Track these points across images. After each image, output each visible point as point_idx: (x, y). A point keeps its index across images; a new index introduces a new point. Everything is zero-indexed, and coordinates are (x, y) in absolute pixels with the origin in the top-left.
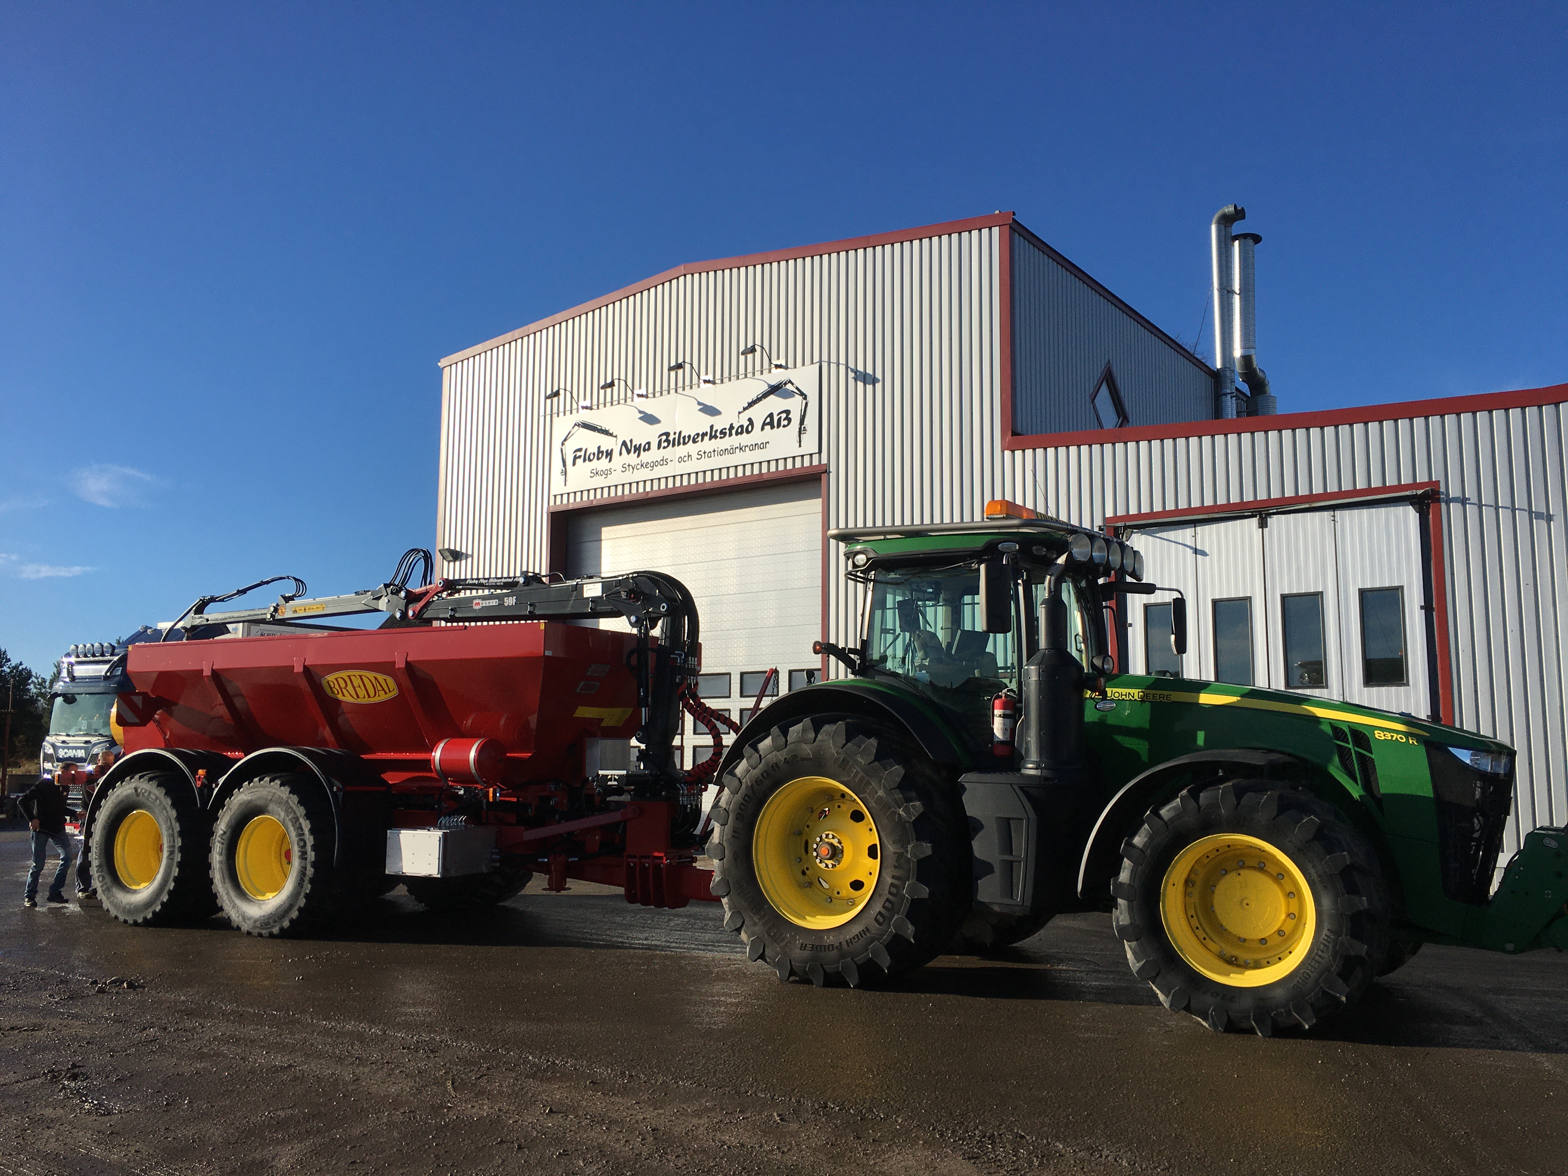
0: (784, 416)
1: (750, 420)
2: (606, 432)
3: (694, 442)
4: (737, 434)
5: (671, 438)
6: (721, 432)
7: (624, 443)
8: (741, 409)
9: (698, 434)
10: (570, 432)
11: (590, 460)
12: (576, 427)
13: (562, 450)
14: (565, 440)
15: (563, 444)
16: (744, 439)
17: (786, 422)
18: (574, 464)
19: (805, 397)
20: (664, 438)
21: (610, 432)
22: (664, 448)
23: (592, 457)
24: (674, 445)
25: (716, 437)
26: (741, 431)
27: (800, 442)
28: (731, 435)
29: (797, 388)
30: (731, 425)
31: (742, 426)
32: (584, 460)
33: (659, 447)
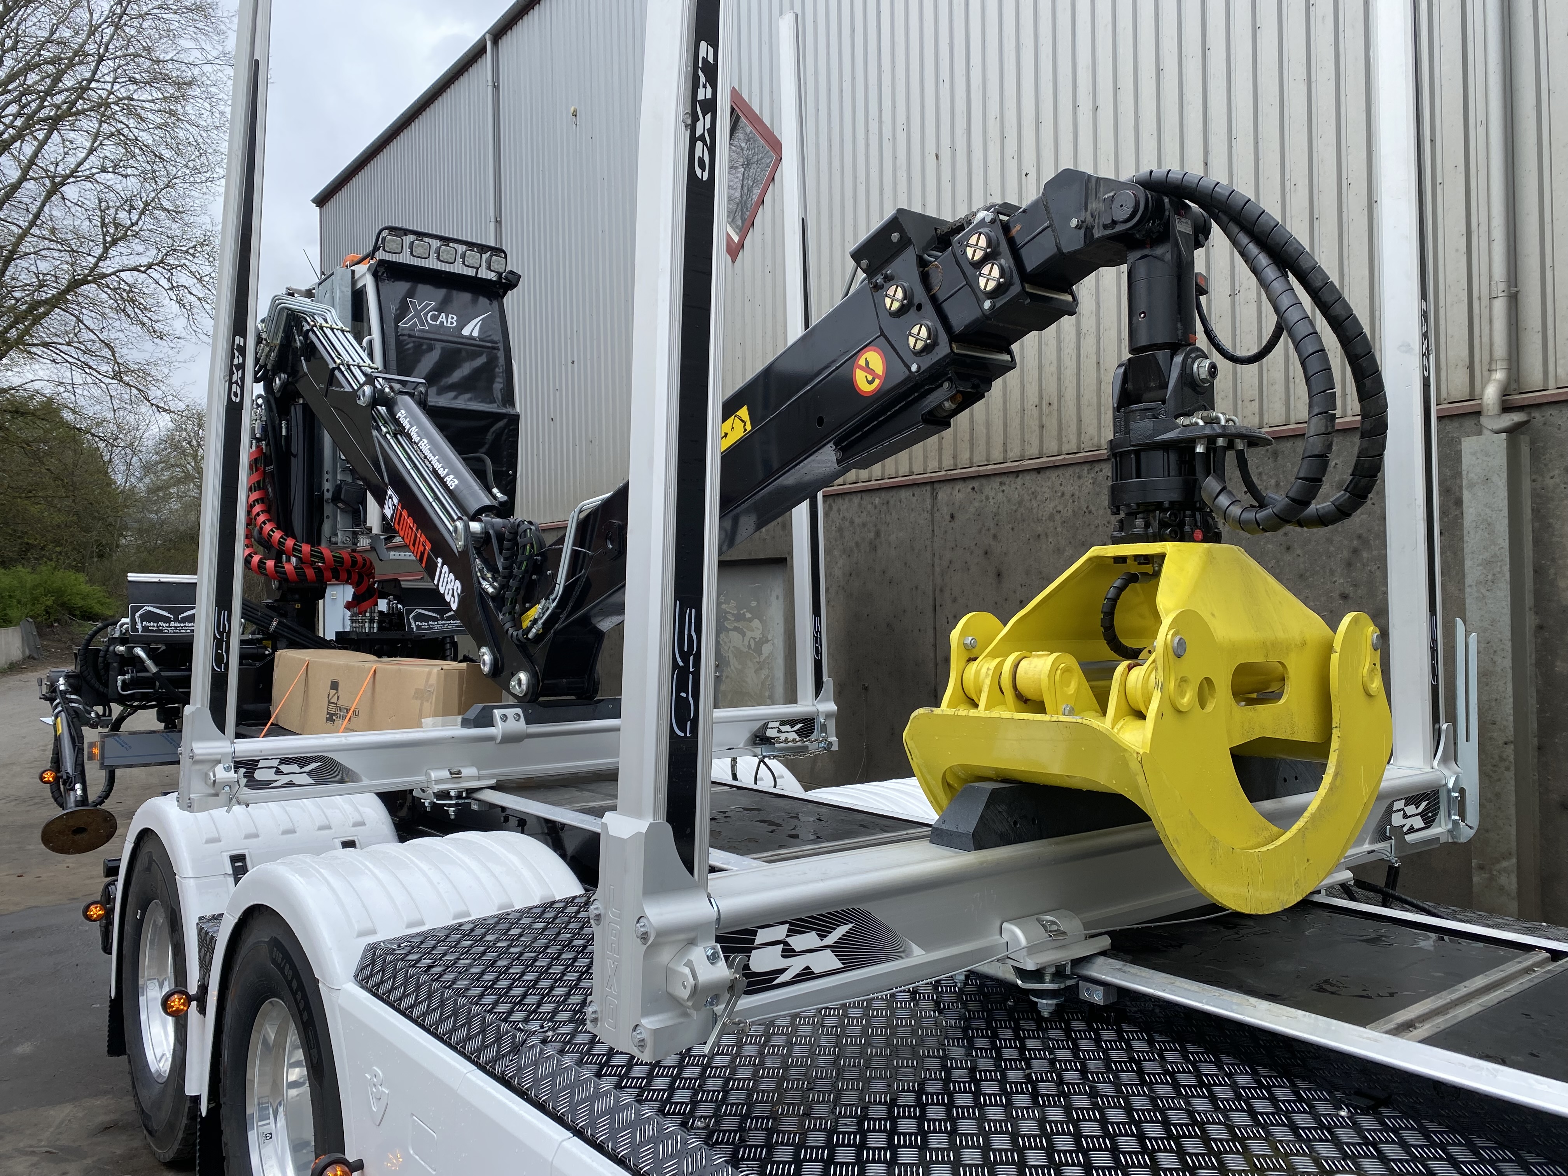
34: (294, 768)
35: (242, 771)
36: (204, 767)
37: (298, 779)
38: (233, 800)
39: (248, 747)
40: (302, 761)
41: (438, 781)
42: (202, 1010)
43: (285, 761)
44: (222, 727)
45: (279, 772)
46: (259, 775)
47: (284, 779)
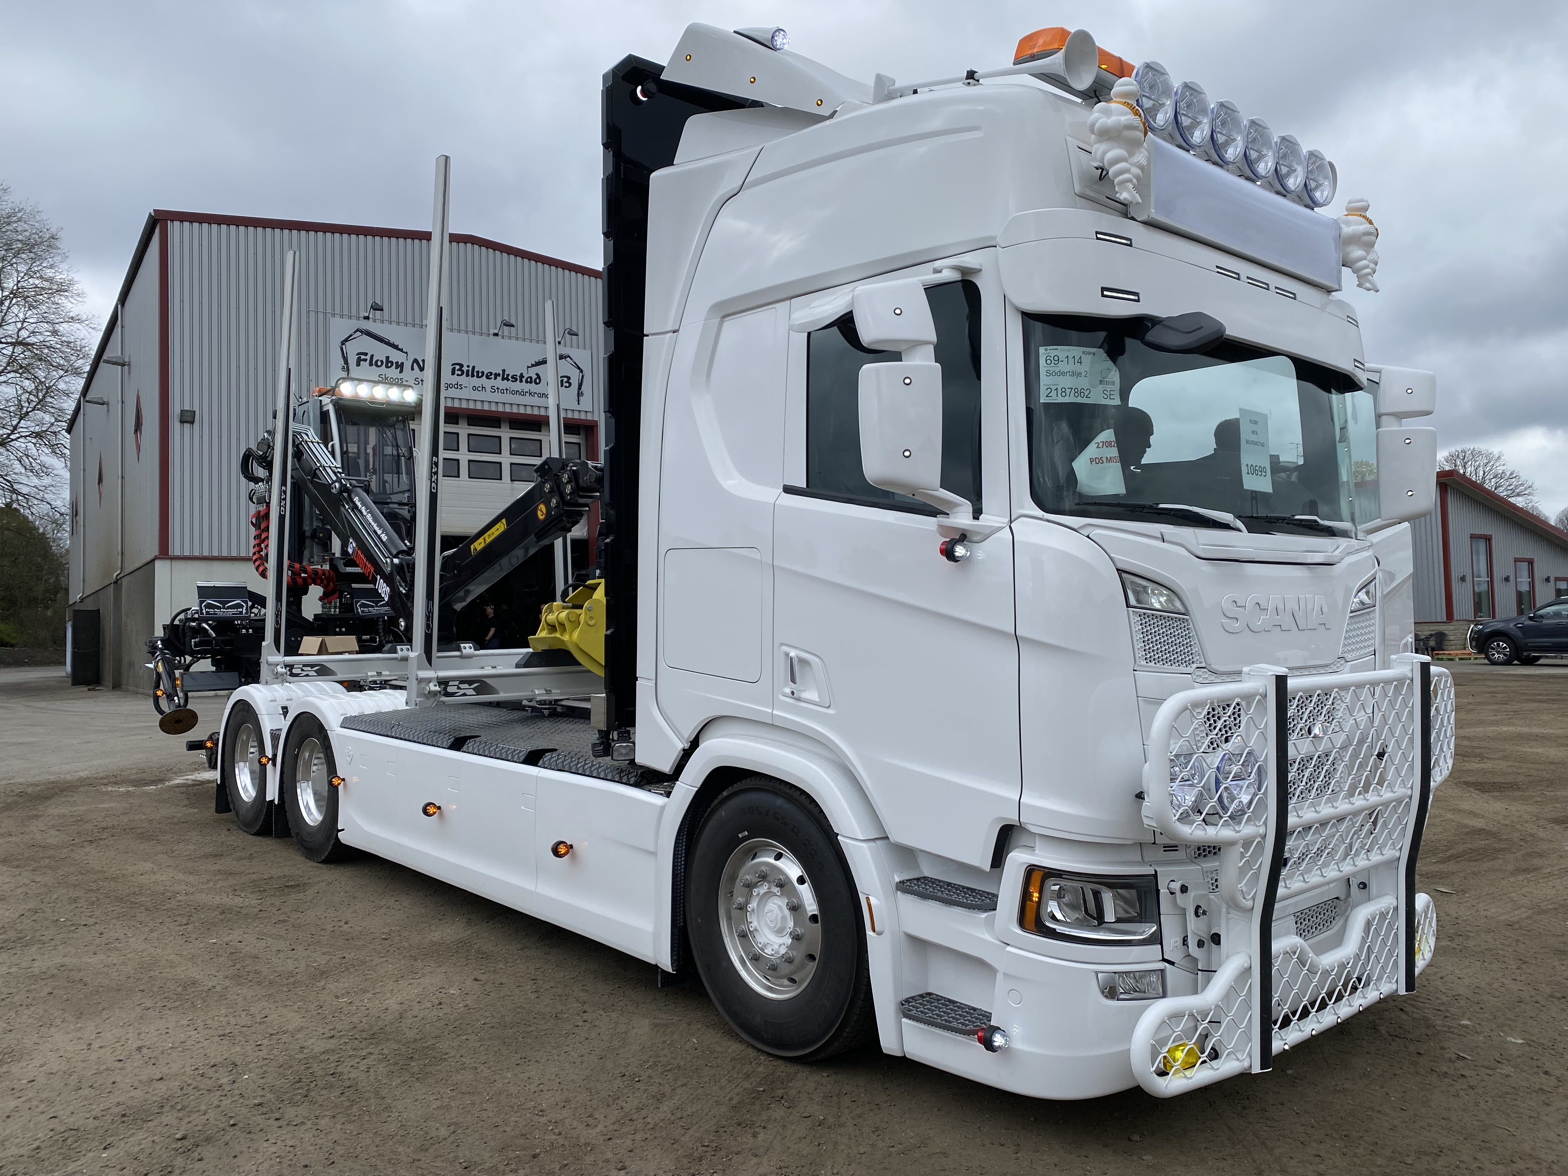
0: (565, 379)
1: (537, 374)
2: (396, 347)
3: (488, 377)
4: (527, 382)
5: (465, 369)
6: (512, 377)
7: (416, 361)
8: (530, 365)
9: (491, 373)
10: (351, 336)
11: (377, 366)
12: (358, 333)
13: (342, 349)
14: (346, 340)
15: (343, 343)
16: (533, 387)
17: (567, 385)
18: (358, 364)
19: (582, 371)
20: (457, 367)
21: (400, 347)
22: (458, 375)
23: (379, 363)
24: (468, 375)
25: (508, 380)
26: (529, 381)
27: (579, 401)
28: (521, 381)
29: (575, 363)
30: (522, 374)
31: (531, 378)
32: (371, 364)
33: (453, 373)
34: (309, 668)
35: (288, 668)
36: (273, 667)
37: (310, 673)
38: (284, 681)
39: (290, 659)
40: (312, 666)
41: (371, 676)
42: (274, 764)
43: (304, 666)
44: (279, 650)
45: (302, 670)
46: (294, 671)
47: (305, 673)
